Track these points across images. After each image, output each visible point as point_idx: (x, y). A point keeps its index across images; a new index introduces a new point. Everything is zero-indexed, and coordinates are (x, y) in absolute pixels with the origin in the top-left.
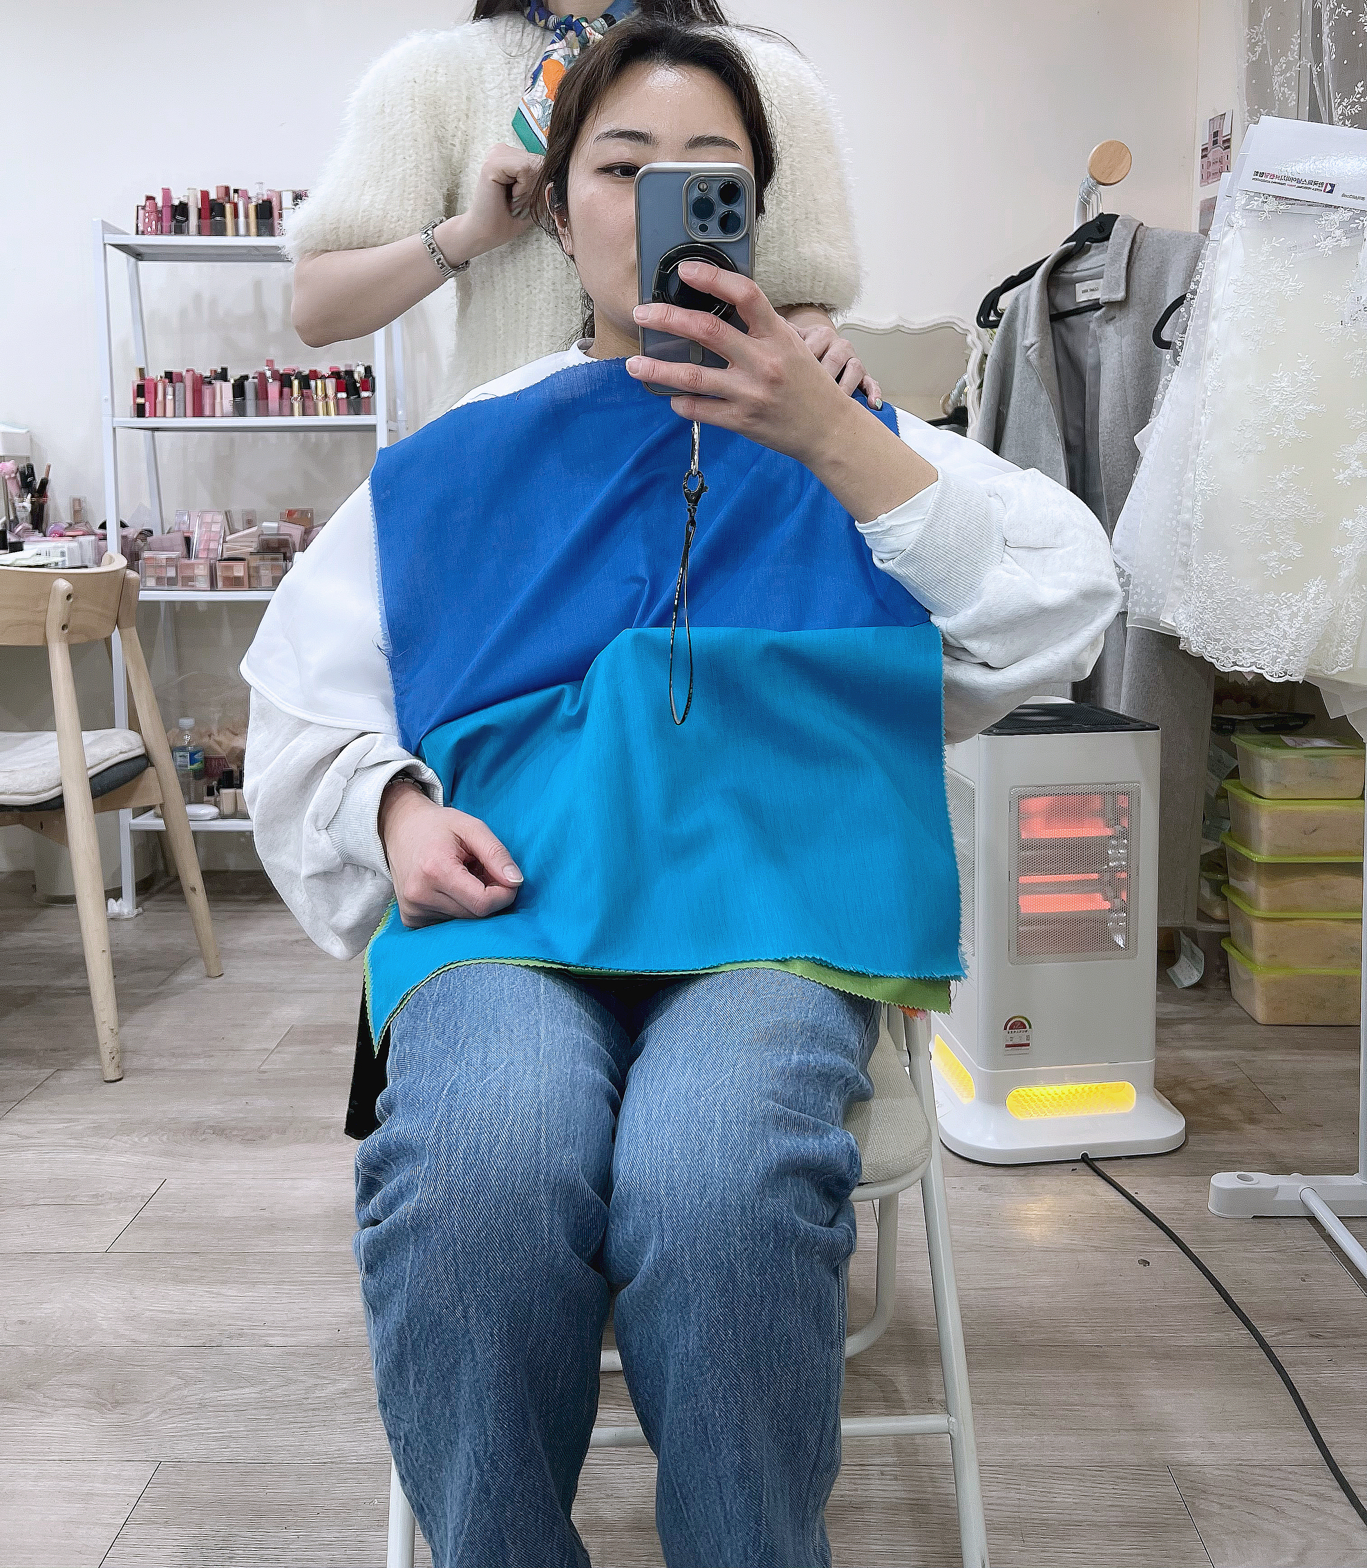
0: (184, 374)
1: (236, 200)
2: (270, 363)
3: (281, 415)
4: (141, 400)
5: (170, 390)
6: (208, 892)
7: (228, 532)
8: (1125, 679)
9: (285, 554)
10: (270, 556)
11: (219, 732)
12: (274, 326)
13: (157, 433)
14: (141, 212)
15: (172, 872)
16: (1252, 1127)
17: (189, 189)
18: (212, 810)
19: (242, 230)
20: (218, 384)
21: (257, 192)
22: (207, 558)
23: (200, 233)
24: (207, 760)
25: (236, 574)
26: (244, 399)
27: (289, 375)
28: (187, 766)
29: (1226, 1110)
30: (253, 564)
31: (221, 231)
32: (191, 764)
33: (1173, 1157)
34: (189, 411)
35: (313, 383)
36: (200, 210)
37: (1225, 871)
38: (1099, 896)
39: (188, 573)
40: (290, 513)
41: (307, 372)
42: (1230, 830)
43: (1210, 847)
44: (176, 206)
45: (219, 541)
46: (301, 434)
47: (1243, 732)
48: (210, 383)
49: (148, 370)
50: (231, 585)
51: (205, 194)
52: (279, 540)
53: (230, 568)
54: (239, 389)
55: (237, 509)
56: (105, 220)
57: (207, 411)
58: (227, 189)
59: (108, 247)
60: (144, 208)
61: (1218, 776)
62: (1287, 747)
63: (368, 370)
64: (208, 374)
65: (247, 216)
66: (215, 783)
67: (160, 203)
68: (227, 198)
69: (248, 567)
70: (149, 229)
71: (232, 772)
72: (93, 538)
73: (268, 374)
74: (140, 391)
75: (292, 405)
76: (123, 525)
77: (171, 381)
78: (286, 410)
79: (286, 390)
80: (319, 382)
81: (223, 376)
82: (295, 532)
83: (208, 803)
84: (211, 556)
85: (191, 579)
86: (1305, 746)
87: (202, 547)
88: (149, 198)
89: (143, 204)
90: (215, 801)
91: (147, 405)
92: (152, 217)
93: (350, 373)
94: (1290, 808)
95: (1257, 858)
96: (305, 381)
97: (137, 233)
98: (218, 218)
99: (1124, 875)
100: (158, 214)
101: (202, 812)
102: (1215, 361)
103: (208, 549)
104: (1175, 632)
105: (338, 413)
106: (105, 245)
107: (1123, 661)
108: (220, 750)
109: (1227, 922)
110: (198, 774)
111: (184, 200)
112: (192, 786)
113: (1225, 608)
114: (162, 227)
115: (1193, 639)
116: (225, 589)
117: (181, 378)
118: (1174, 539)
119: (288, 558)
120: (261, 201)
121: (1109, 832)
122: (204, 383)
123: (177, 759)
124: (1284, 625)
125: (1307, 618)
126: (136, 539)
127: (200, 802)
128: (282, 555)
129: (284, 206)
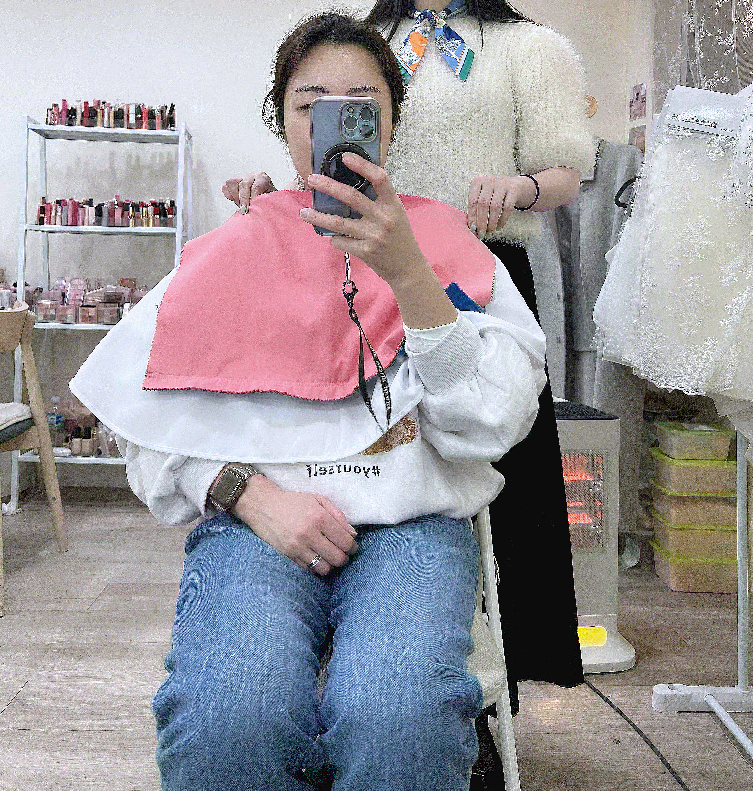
0: (68, 201)
1: (103, 108)
2: (117, 197)
3: (122, 226)
4: (42, 215)
5: (59, 210)
6: (63, 499)
7: (87, 291)
8: (596, 389)
9: (119, 304)
10: (110, 305)
11: (74, 405)
12: (120, 177)
13: (50, 234)
15: (41, 487)
16: (673, 655)
17: (77, 101)
18: (67, 451)
19: (106, 124)
20: (87, 208)
21: (115, 104)
22: (74, 305)
23: (82, 125)
24: (66, 421)
25: (90, 314)
26: (101, 216)
27: (129, 204)
28: (54, 425)
29: (658, 644)
30: (100, 309)
31: (94, 124)
32: (56, 424)
33: (629, 673)
34: (70, 222)
35: (141, 209)
36: (83, 113)
37: (652, 500)
38: (585, 515)
39: (62, 313)
40: (123, 281)
41: (137, 203)
42: (654, 476)
43: (643, 486)
44: (70, 110)
45: (81, 295)
46: (132, 237)
47: (660, 420)
48: (83, 207)
49: (47, 199)
50: (87, 321)
51: (86, 104)
52: (116, 296)
53: (87, 311)
54: (99, 211)
55: (93, 277)
56: (30, 116)
57: (80, 222)
58: (99, 102)
59: (30, 130)
60: (51, 110)
61: (647, 445)
62: (684, 429)
63: (173, 203)
64: (81, 202)
65: (109, 117)
66: (69, 435)
67: (60, 108)
68: (98, 107)
69: (97, 311)
70: (54, 122)
71: (80, 429)
72: (9, 291)
74: (42, 210)
75: (128, 221)
76: (27, 285)
77: (60, 205)
79: (125, 212)
80: (144, 208)
81: (90, 203)
82: (125, 291)
83: (65, 446)
84: (76, 303)
85: (64, 316)
86: (697, 429)
87: (71, 298)
88: (54, 105)
89: (51, 108)
90: (69, 446)
91: (46, 218)
92: (56, 115)
93: (162, 204)
94: (688, 464)
95: (671, 493)
96: (137, 208)
97: (47, 124)
98: (93, 117)
99: (599, 503)
100: (59, 114)
101: (61, 452)
102: (653, 215)
103: (75, 300)
104: (631, 365)
105: (154, 226)
106: (28, 129)
107: (594, 379)
108: (74, 415)
109: (652, 529)
110: (60, 430)
111: (75, 107)
112: (56, 436)
113: (661, 352)
114: (61, 121)
115: (642, 369)
116: (84, 323)
117: (66, 204)
118: (630, 312)
119: (120, 306)
120: (117, 109)
121: (590, 478)
122: (79, 207)
123: (50, 420)
124: (694, 363)
125: (707, 360)
126: (34, 293)
127: (60, 446)
128: (117, 304)
129: (130, 112)
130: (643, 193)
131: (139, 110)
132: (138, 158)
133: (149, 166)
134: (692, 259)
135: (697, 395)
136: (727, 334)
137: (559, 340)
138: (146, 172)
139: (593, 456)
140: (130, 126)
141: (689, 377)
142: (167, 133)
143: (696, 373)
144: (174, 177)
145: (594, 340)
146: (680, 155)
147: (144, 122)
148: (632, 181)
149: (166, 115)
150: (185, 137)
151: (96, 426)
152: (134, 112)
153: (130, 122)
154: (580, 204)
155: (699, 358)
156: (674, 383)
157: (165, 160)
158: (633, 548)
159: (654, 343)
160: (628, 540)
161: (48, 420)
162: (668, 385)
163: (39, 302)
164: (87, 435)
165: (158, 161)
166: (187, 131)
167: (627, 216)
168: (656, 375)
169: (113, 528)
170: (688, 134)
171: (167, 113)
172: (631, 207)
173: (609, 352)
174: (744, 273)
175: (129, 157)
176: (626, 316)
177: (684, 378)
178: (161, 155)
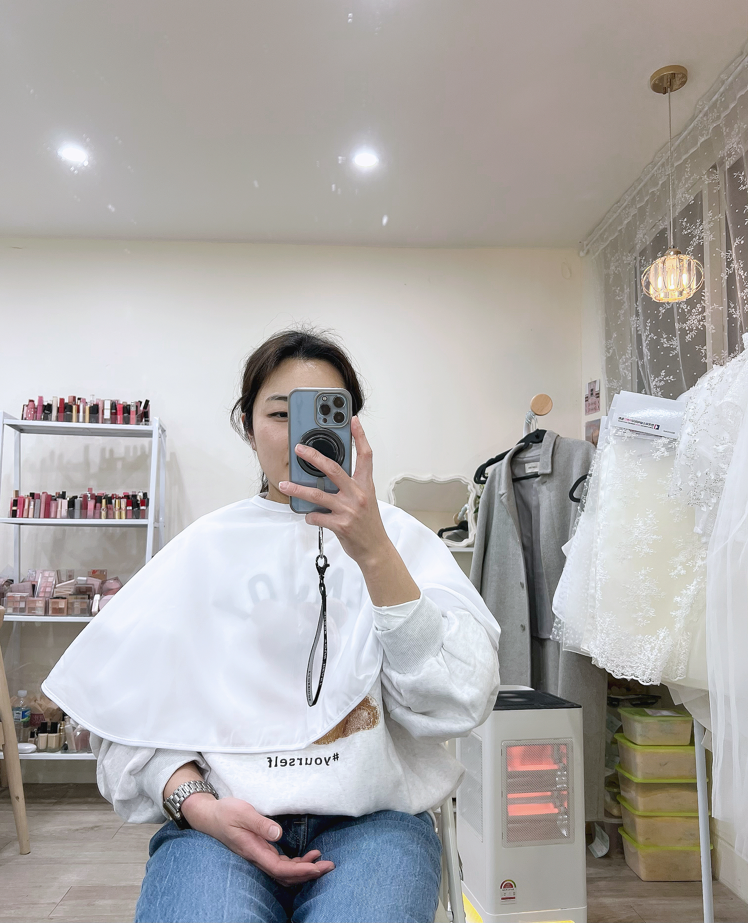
0: (41, 494)
1: (79, 404)
2: (90, 490)
3: (94, 517)
4: (14, 508)
5: (32, 503)
6: (26, 799)
7: (57, 582)
8: (560, 676)
9: (89, 596)
10: (80, 597)
11: (41, 698)
12: (94, 469)
13: (22, 526)
14: (26, 408)
17: (53, 397)
18: (32, 747)
19: (81, 419)
20: (60, 500)
21: (91, 400)
22: (44, 597)
23: (57, 420)
24: (32, 715)
25: (60, 607)
26: (74, 509)
27: (102, 497)
28: (20, 720)
30: (70, 601)
31: (70, 420)
32: (22, 718)
34: (42, 515)
35: (113, 501)
36: (58, 408)
37: (619, 787)
38: (552, 805)
39: (32, 605)
40: (94, 572)
41: (110, 495)
42: (619, 763)
43: (609, 772)
44: (45, 406)
45: (52, 587)
46: (104, 528)
47: (623, 706)
48: (55, 500)
49: (20, 492)
50: (56, 613)
51: (62, 400)
52: (86, 587)
53: (57, 603)
54: (71, 504)
55: (64, 569)
56: (5, 411)
57: (53, 515)
58: (74, 397)
59: (5, 426)
60: (27, 406)
61: (611, 731)
62: (647, 715)
64: (54, 494)
65: (84, 412)
66: (36, 730)
67: (36, 403)
68: (74, 403)
69: (67, 603)
70: (29, 417)
71: (46, 724)
73: (89, 495)
74: (15, 503)
75: (101, 513)
77: (33, 498)
78: (97, 515)
79: (98, 505)
80: (117, 501)
81: (63, 496)
82: (96, 583)
83: (31, 742)
84: (47, 596)
85: (34, 609)
86: (658, 715)
87: (41, 590)
88: (31, 401)
89: (27, 404)
90: (35, 742)
91: (18, 511)
92: (31, 411)
93: (135, 496)
94: (652, 751)
95: (635, 780)
96: (109, 500)
97: (22, 419)
98: (68, 413)
99: (565, 793)
100: (35, 409)
101: (26, 748)
102: (604, 511)
103: (45, 592)
104: (589, 654)
105: (126, 518)
106: (4, 425)
107: (558, 666)
108: (40, 709)
109: (621, 817)
110: (26, 725)
111: (50, 402)
112: (22, 731)
113: (616, 643)
114: (36, 416)
115: (599, 659)
116: (53, 615)
117: (39, 497)
118: (586, 603)
119: (91, 598)
120: (92, 405)
121: (556, 767)
122: (52, 500)
123: (15, 715)
124: (648, 653)
125: (660, 650)
126: (4, 584)
127: (26, 741)
128: (88, 596)
129: (105, 408)
130: (595, 490)
131: (114, 406)
132: (112, 452)
133: (123, 459)
134: (642, 553)
135: (652, 685)
136: (678, 625)
137: (523, 627)
138: (119, 465)
139: (559, 745)
140: (104, 421)
141: (644, 667)
142: (142, 427)
143: (650, 663)
144: (147, 469)
145: (553, 631)
146: (627, 455)
147: (119, 417)
148: (583, 478)
149: (140, 410)
150: (159, 431)
151: (63, 720)
152: (109, 408)
153: (105, 417)
154: (539, 496)
155: (653, 648)
156: (630, 673)
157: (139, 453)
158: (603, 837)
159: (609, 634)
160: (598, 828)
161: (13, 715)
162: (625, 675)
163: (9, 594)
164: (54, 729)
165: (131, 454)
166: (160, 426)
167: (580, 512)
168: (612, 665)
169: (78, 827)
170: (634, 435)
171: (142, 408)
172: (583, 503)
173: (568, 642)
174: (691, 566)
175: (103, 450)
176: (583, 608)
177: (639, 668)
178: (135, 448)
